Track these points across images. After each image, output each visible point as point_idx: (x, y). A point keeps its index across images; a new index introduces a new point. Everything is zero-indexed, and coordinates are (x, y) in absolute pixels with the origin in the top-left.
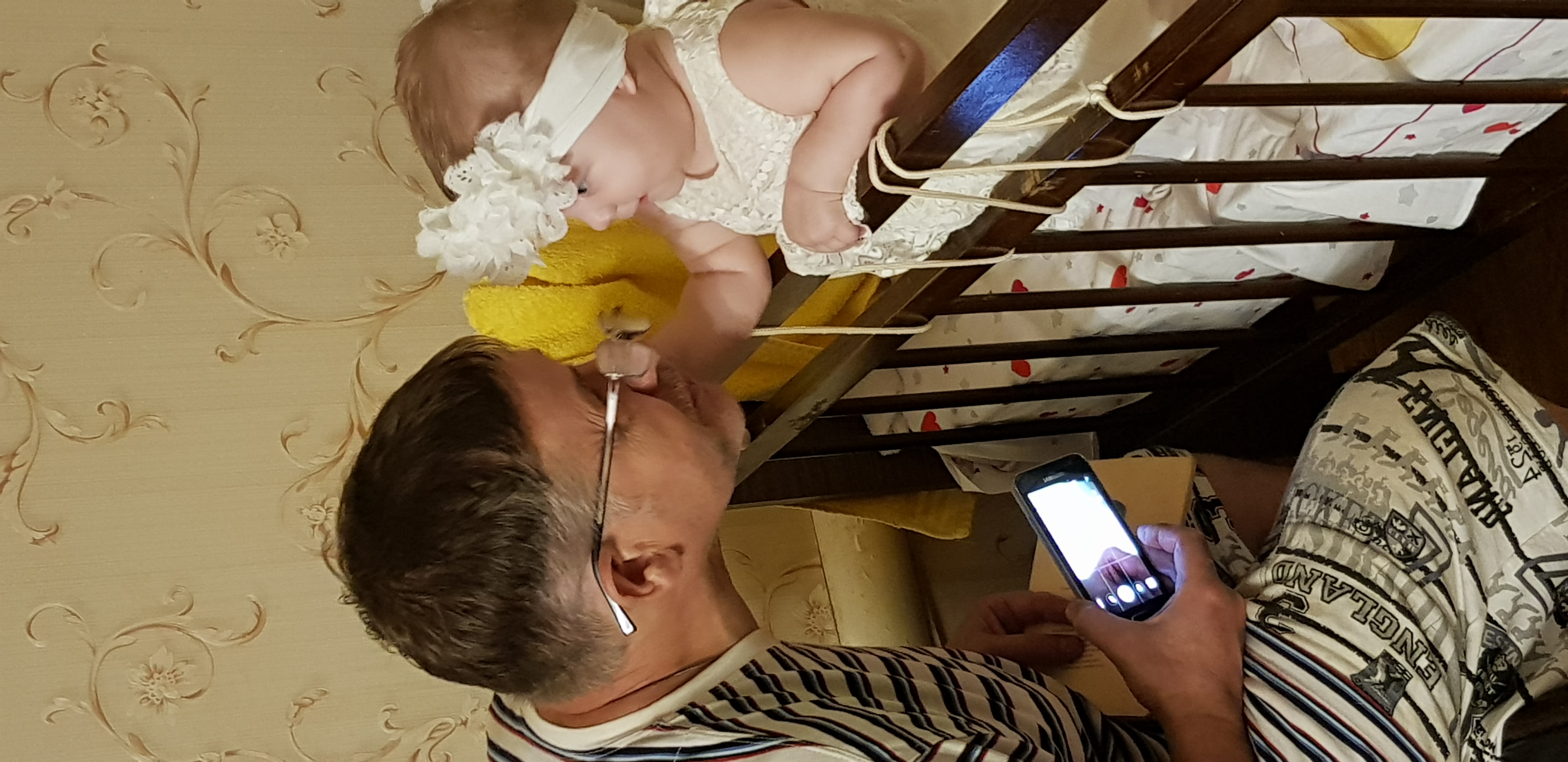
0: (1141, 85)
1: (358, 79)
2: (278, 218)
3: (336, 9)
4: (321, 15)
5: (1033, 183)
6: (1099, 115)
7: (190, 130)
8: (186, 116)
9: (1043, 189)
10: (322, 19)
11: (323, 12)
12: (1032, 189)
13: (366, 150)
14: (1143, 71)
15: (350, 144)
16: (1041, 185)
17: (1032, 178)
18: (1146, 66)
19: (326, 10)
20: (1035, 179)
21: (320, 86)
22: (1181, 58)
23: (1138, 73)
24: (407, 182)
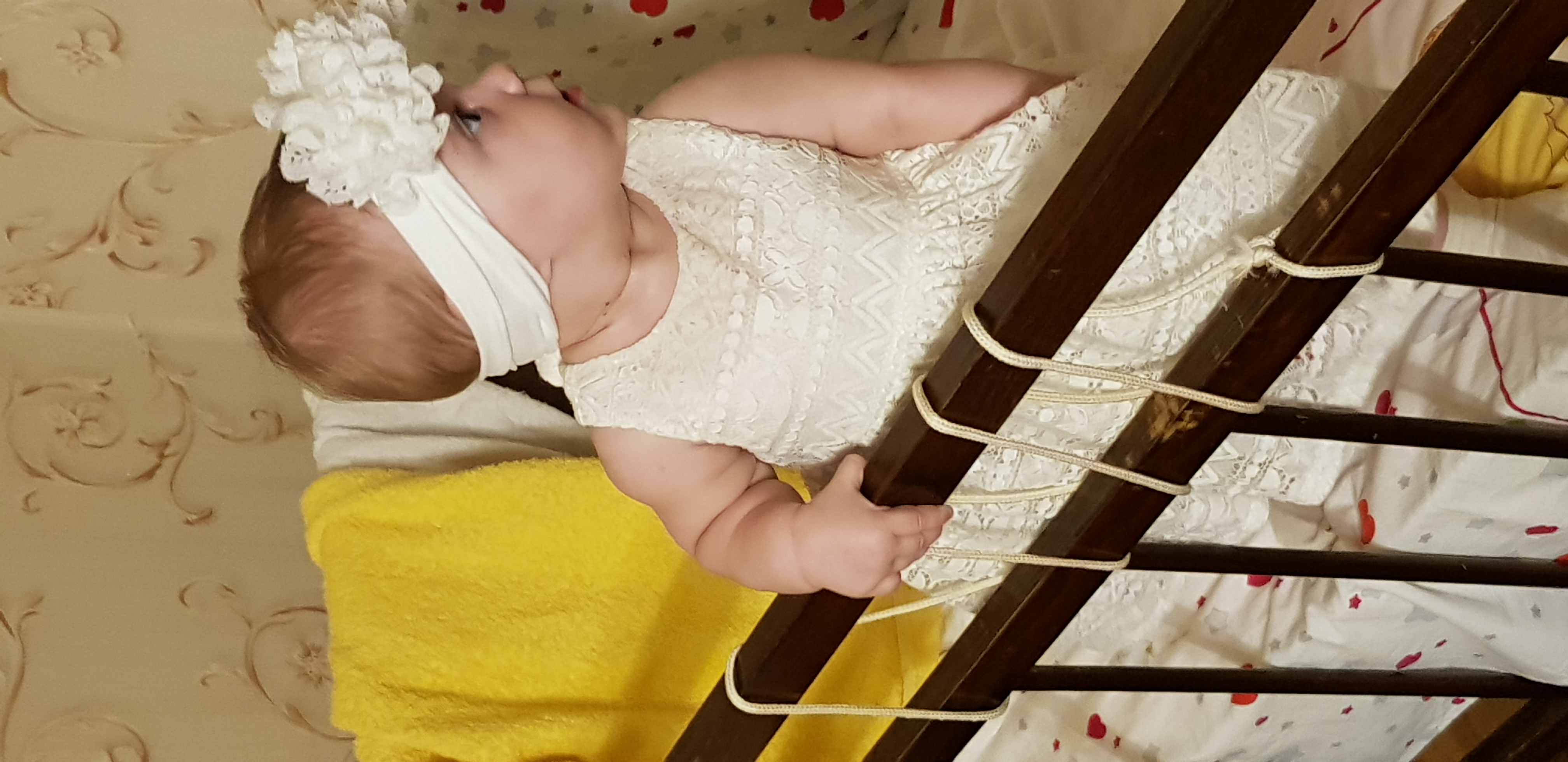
0: (1331, 217)
1: (230, 593)
2: (117, 752)
3: (207, 516)
4: (188, 522)
5: (1168, 418)
6: (1266, 285)
7: (14, 646)
8: (11, 632)
9: (1181, 425)
10: (188, 527)
11: (189, 519)
12: (1166, 427)
13: (236, 673)
14: (1331, 200)
15: (215, 668)
16: (1180, 418)
17: (1165, 412)
18: (1336, 190)
19: (195, 517)
20: (1170, 411)
21: (183, 602)
22: (1395, 154)
23: (1324, 204)
24: (286, 711)
